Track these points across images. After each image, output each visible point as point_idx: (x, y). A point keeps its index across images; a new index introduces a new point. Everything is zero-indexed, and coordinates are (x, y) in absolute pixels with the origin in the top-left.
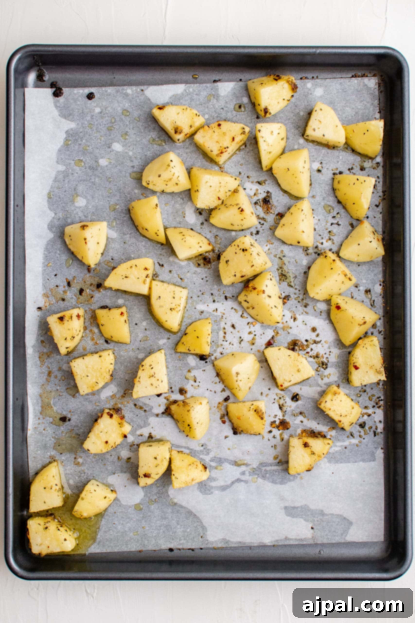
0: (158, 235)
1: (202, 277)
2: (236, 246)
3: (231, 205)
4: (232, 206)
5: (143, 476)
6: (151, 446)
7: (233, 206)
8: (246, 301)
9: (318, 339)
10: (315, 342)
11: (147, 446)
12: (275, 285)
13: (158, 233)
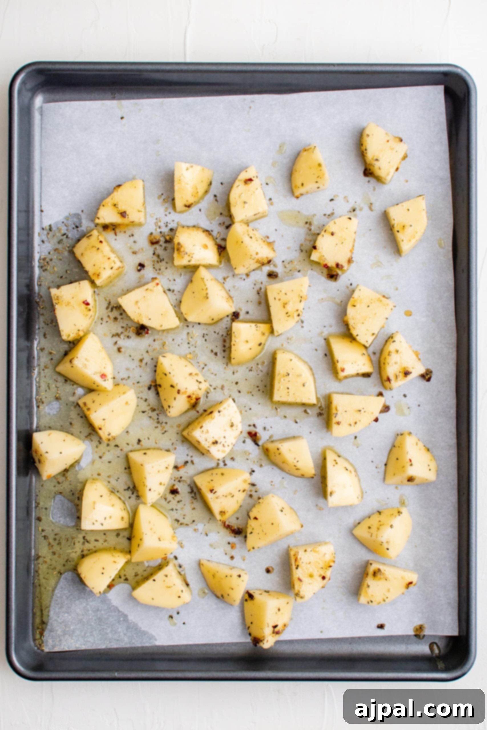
0: (335, 461)
1: (250, 411)
2: (226, 445)
3: (226, 496)
4: (225, 494)
5: (253, 179)
6: (255, 215)
7: (223, 496)
8: (200, 382)
9: (116, 339)
10: (118, 335)
11: (259, 213)
12: (165, 400)
13: (334, 463)
